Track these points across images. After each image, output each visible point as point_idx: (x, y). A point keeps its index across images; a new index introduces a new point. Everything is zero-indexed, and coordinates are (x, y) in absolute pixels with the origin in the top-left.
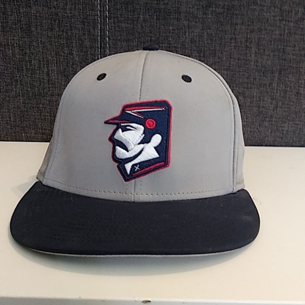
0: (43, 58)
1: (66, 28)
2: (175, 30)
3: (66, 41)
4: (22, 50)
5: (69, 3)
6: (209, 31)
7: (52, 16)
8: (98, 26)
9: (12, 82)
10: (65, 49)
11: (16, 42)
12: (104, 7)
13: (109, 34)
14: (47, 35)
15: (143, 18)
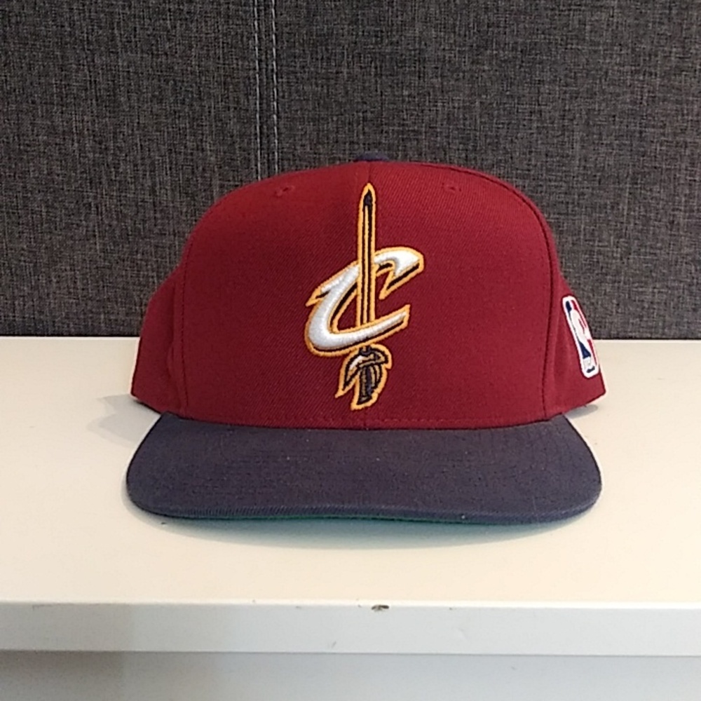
0: (143, 159)
1: (190, 96)
2: (414, 98)
3: (189, 123)
4: (100, 144)
5: (195, 46)
6: (484, 96)
7: (161, 72)
8: (256, 90)
9: (79, 209)
10: (188, 138)
11: (88, 126)
12: (269, 52)
13: (277, 107)
14: (151, 111)
15: (347, 73)
